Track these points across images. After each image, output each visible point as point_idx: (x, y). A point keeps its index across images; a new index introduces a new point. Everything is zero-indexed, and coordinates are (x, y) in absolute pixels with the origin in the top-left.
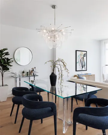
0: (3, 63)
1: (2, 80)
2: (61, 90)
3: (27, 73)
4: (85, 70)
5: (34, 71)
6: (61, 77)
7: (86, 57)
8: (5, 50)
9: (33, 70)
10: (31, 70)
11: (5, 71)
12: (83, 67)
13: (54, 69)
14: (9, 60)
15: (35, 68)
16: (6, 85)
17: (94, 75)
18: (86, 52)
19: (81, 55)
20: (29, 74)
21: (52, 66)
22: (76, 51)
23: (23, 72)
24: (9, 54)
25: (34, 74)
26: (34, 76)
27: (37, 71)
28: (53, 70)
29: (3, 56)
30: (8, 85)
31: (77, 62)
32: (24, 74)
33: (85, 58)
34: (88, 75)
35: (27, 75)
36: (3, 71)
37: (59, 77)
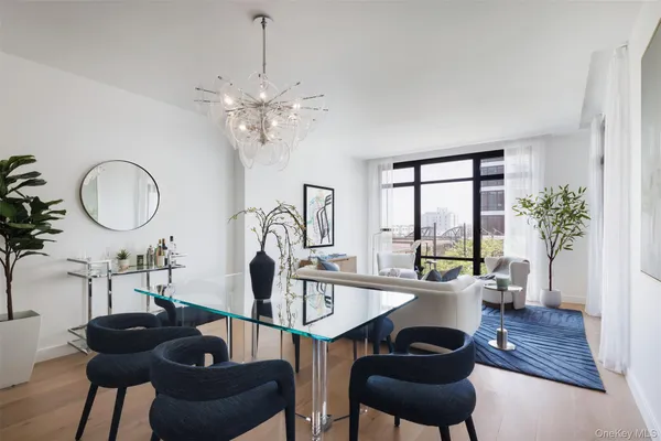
0: (8, 219)
1: (9, 292)
2: (288, 311)
3: (140, 257)
4: (327, 243)
5: (167, 252)
6: (287, 267)
7: (331, 205)
8: (19, 161)
9: (165, 248)
10: (155, 246)
11: (23, 252)
12: (323, 237)
13: (264, 237)
14: (46, 206)
15: (172, 238)
16: (31, 314)
17: (355, 257)
18: (331, 192)
19: (318, 198)
20: (145, 262)
21: (259, 230)
22: (305, 186)
23: (123, 256)
24: (42, 183)
25: (166, 260)
26: (170, 269)
27: (181, 251)
28: (263, 244)
29: (13, 190)
30: (36, 315)
31: (308, 220)
32: (126, 263)
33: (329, 208)
34: (340, 258)
35: (140, 265)
36: (13, 256)
37: (282, 268)
